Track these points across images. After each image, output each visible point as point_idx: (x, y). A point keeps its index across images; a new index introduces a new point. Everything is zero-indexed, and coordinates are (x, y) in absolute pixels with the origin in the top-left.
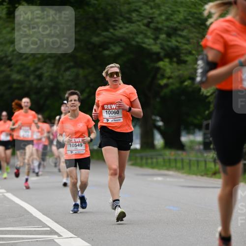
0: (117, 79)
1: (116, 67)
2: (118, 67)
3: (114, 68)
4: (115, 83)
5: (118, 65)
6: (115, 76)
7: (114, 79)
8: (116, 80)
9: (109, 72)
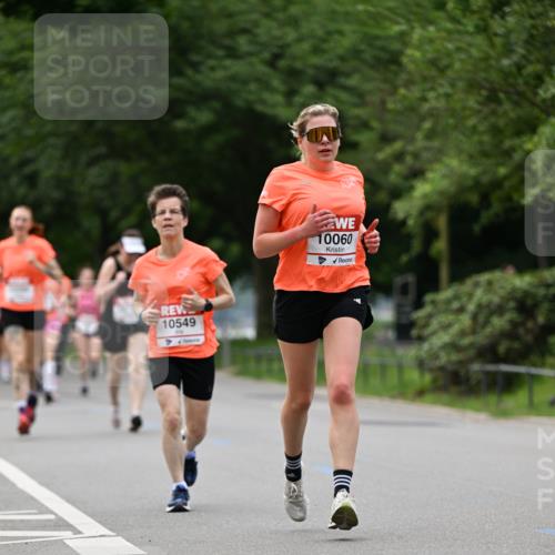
0: (329, 147)
1: (326, 112)
2: (334, 115)
3: (322, 115)
4: (323, 159)
5: (333, 109)
6: (325, 138)
7: (322, 148)
8: (329, 151)
9: (309, 128)
